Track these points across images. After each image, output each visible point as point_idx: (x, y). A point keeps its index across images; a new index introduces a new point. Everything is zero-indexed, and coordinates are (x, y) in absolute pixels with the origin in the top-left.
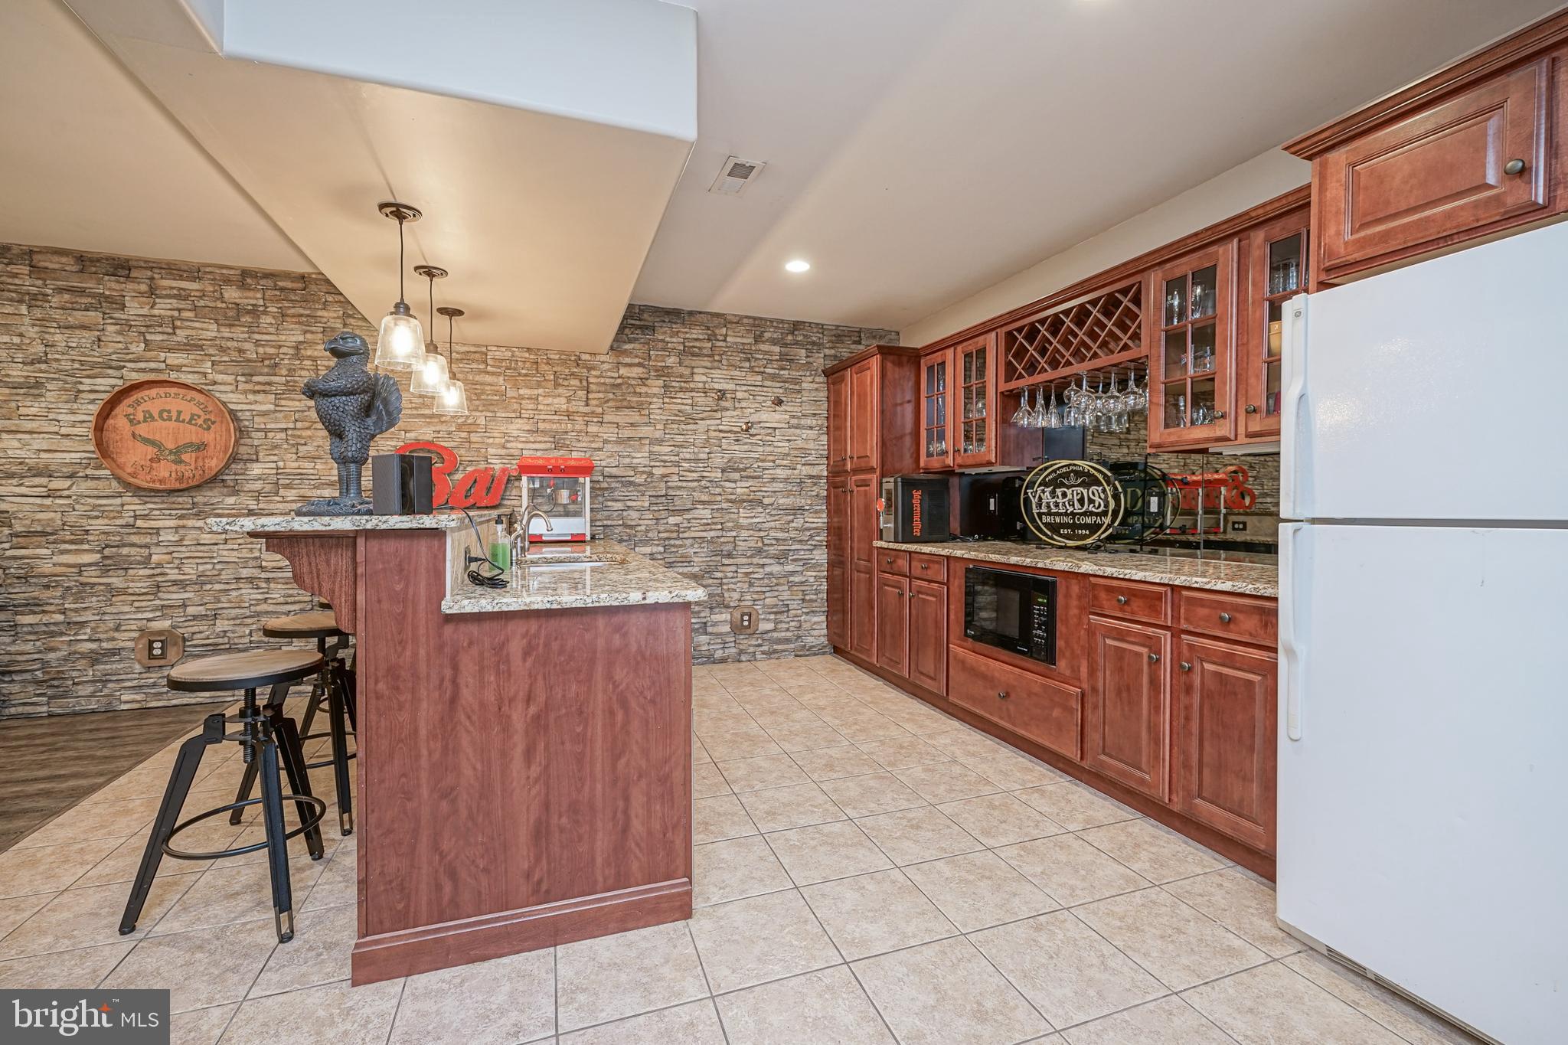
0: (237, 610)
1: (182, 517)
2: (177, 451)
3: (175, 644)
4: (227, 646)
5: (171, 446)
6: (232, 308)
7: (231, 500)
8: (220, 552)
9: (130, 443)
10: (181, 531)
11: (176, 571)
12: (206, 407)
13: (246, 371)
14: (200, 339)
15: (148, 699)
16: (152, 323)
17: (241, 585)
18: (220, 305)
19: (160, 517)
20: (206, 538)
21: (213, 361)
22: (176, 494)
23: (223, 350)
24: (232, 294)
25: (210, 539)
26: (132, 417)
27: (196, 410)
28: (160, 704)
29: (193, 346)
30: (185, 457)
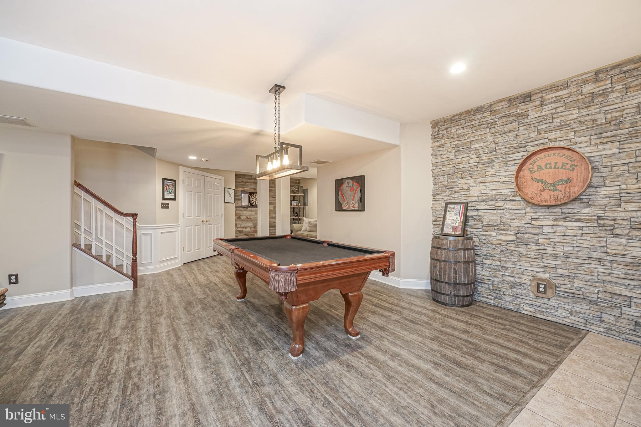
0: (589, 277)
1: (556, 220)
2: (555, 184)
3: (551, 288)
4: (582, 297)
5: (551, 182)
6: (589, 96)
7: (586, 211)
8: (578, 241)
9: (531, 182)
10: (555, 227)
11: (552, 249)
12: (572, 158)
13: (598, 132)
14: (568, 121)
15: (536, 312)
16: (541, 120)
17: (592, 262)
18: (580, 97)
19: (544, 220)
20: (569, 232)
21: (575, 131)
22: (553, 208)
23: (582, 123)
24: (588, 88)
25: (573, 233)
26: (531, 169)
27: (565, 161)
28: (542, 317)
29: (564, 126)
30: (559, 187)
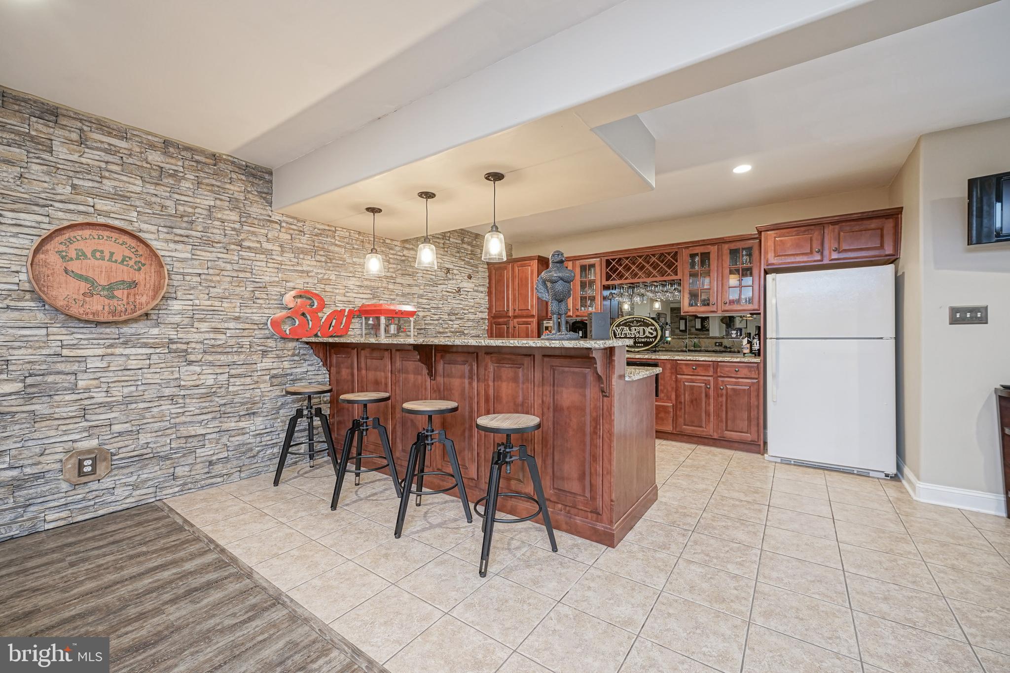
0: (159, 424)
1: (111, 346)
2: (110, 288)
3: (105, 459)
4: (151, 455)
5: (103, 282)
6: (157, 170)
7: (155, 331)
8: (145, 375)
9: (63, 278)
10: (107, 358)
11: (104, 394)
12: (137, 251)
13: (168, 224)
14: (128, 191)
15: (74, 515)
16: (82, 170)
17: (162, 402)
18: (145, 165)
19: (89, 346)
20: (133, 364)
21: (138, 212)
22: (104, 326)
23: (149, 204)
24: (155, 157)
25: (136, 365)
26: (64, 254)
27: (127, 253)
28: (87, 516)
29: (119, 196)
30: (118, 293)
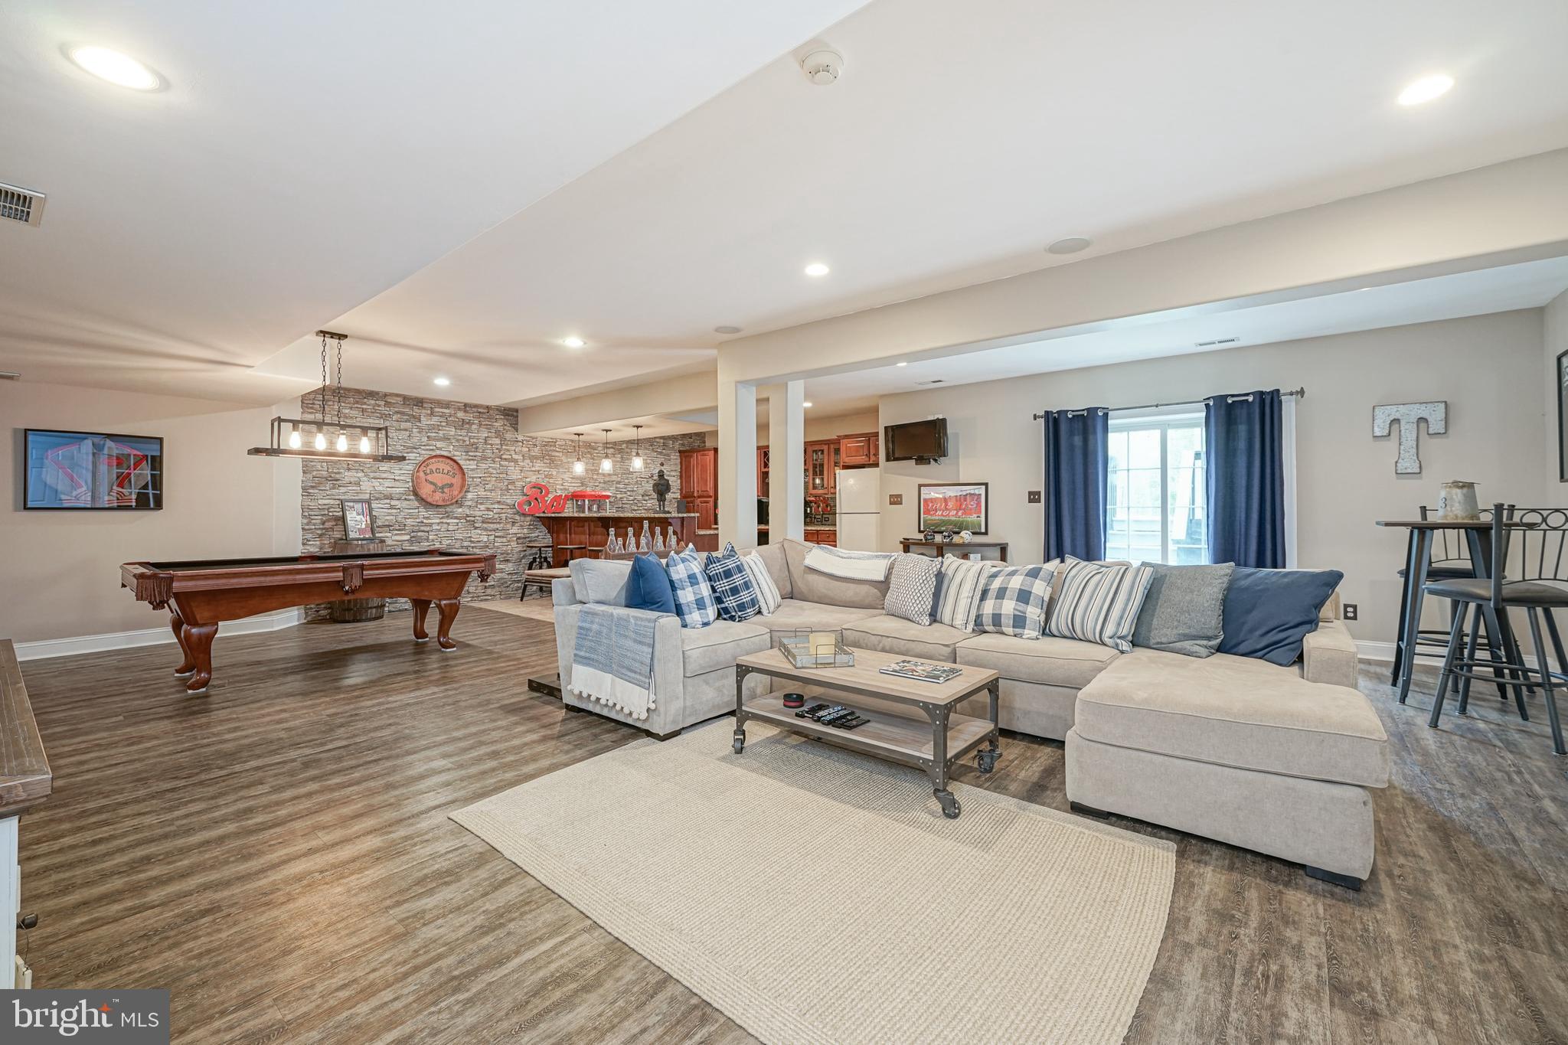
1: (442, 518)
2: (442, 488)
5: (440, 485)
6: (461, 421)
7: (460, 510)
9: (424, 483)
12: (454, 467)
13: (467, 450)
14: (450, 435)
16: (432, 428)
18: (456, 420)
21: (454, 445)
22: (440, 507)
23: (458, 440)
24: (460, 414)
26: (426, 472)
27: (450, 469)
29: (446, 439)
30: (445, 490)
